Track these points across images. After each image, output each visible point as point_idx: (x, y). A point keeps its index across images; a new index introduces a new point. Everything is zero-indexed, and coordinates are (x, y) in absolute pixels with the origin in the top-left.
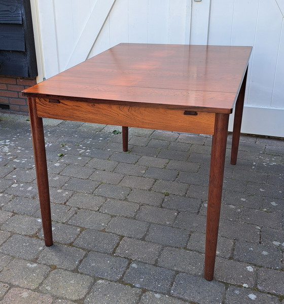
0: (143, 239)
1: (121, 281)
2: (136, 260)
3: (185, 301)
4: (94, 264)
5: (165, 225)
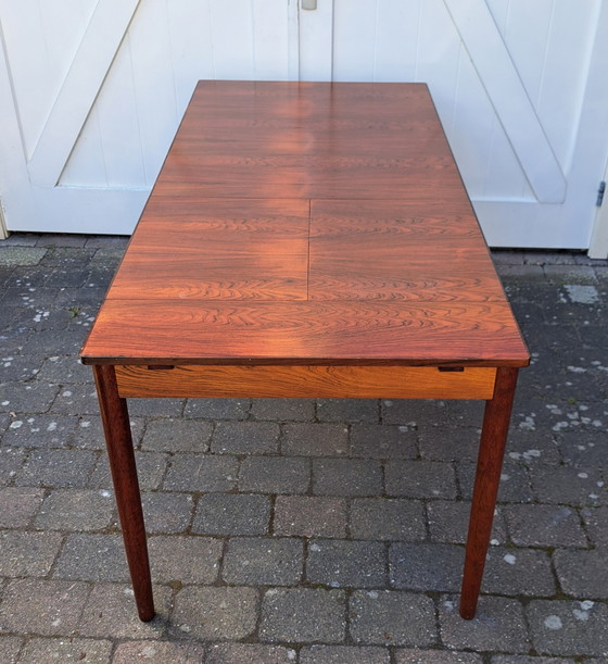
0: (310, 493)
1: (304, 583)
2: (313, 538)
3: (418, 592)
4: (247, 563)
5: (335, 457)
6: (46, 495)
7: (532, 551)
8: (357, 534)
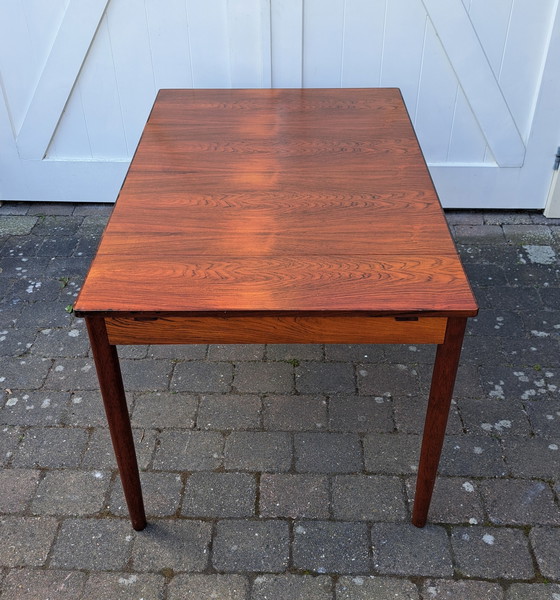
0: (293, 470)
1: (291, 569)
2: (298, 519)
3: (401, 577)
4: (235, 548)
5: (315, 431)
6: (42, 477)
7: (509, 530)
8: (339, 514)
